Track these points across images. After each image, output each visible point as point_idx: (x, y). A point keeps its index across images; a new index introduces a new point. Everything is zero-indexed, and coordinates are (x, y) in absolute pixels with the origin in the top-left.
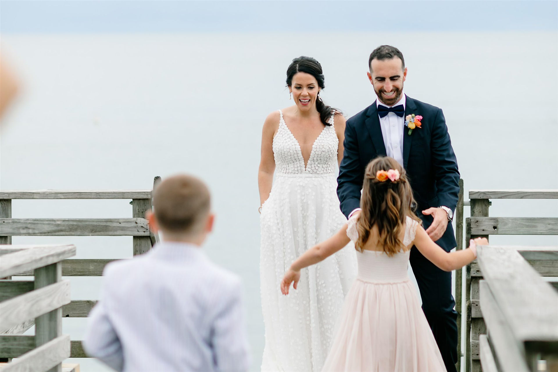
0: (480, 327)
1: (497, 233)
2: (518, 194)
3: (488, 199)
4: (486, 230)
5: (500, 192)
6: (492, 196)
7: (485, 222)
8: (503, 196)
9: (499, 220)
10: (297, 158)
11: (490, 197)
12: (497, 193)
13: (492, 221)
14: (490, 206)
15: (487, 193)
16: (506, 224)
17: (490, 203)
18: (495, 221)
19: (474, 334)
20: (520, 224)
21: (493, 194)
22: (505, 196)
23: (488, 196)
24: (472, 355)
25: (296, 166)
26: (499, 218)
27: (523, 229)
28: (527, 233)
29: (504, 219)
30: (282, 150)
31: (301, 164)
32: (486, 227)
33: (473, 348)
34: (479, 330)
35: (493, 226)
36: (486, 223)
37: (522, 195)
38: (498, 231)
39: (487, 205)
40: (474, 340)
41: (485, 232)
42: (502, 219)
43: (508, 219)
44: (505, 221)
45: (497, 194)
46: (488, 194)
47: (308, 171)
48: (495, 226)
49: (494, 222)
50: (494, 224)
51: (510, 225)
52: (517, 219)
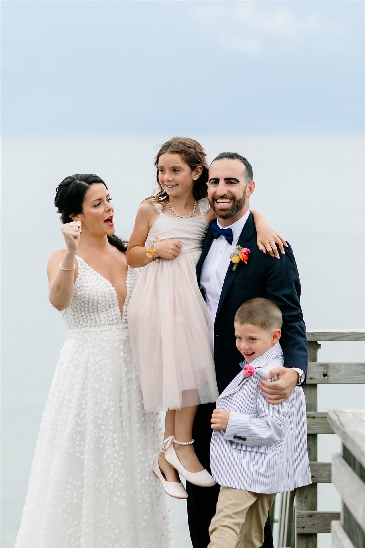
0: (306, 494)
1: (328, 382)
2: (353, 335)
3: (317, 341)
4: (314, 379)
5: (331, 332)
6: (321, 338)
7: (313, 368)
8: (335, 338)
9: (330, 366)
10: (111, 303)
11: (319, 338)
12: (326, 334)
13: (322, 367)
14: (319, 349)
15: (317, 334)
16: (338, 371)
17: (319, 346)
18: (325, 367)
19: (299, 503)
20: (354, 370)
21: (324, 335)
22: (338, 337)
23: (317, 337)
24: (297, 528)
25: (110, 315)
26: (330, 364)
27: (358, 377)
28: (363, 381)
29: (335, 365)
30: (94, 296)
31: (116, 311)
32: (315, 375)
33: (298, 520)
34: (306, 498)
35: (322, 373)
36: (315, 370)
37: (358, 336)
38: (328, 379)
39: (315, 348)
40: (299, 510)
41: (313, 381)
42: (334, 365)
43: (340, 364)
44: (337, 367)
45: (328, 335)
46: (317, 336)
47: (125, 320)
48: (325, 373)
49: (325, 369)
50: (323, 371)
51: (343, 372)
52: (351, 365)
